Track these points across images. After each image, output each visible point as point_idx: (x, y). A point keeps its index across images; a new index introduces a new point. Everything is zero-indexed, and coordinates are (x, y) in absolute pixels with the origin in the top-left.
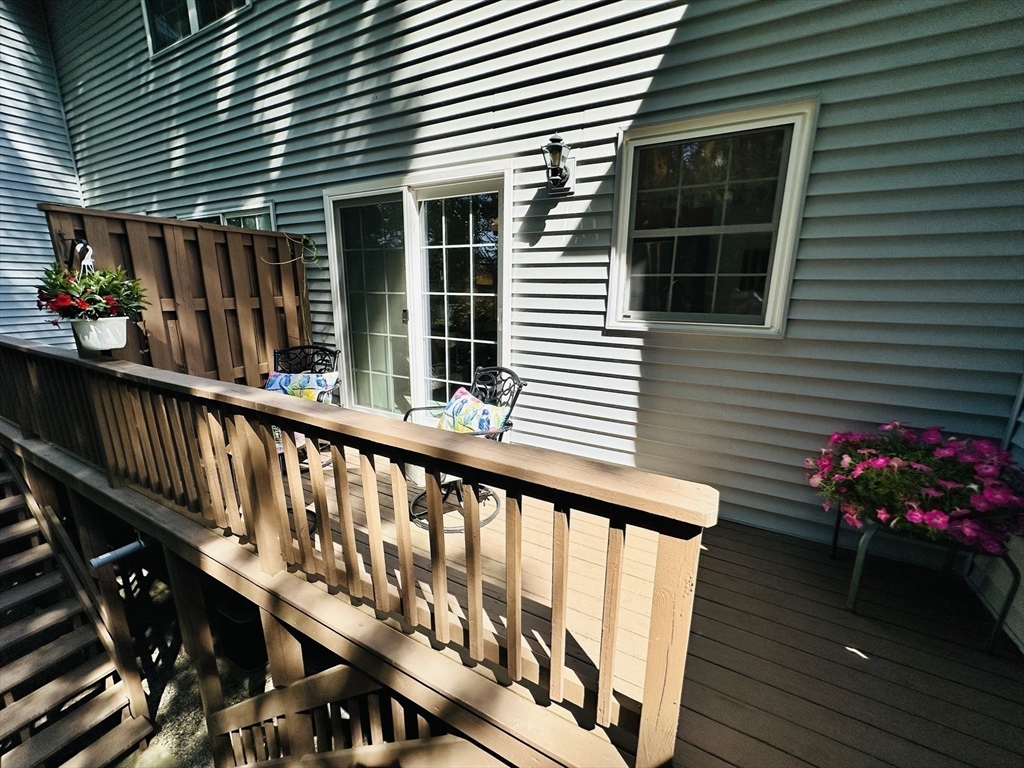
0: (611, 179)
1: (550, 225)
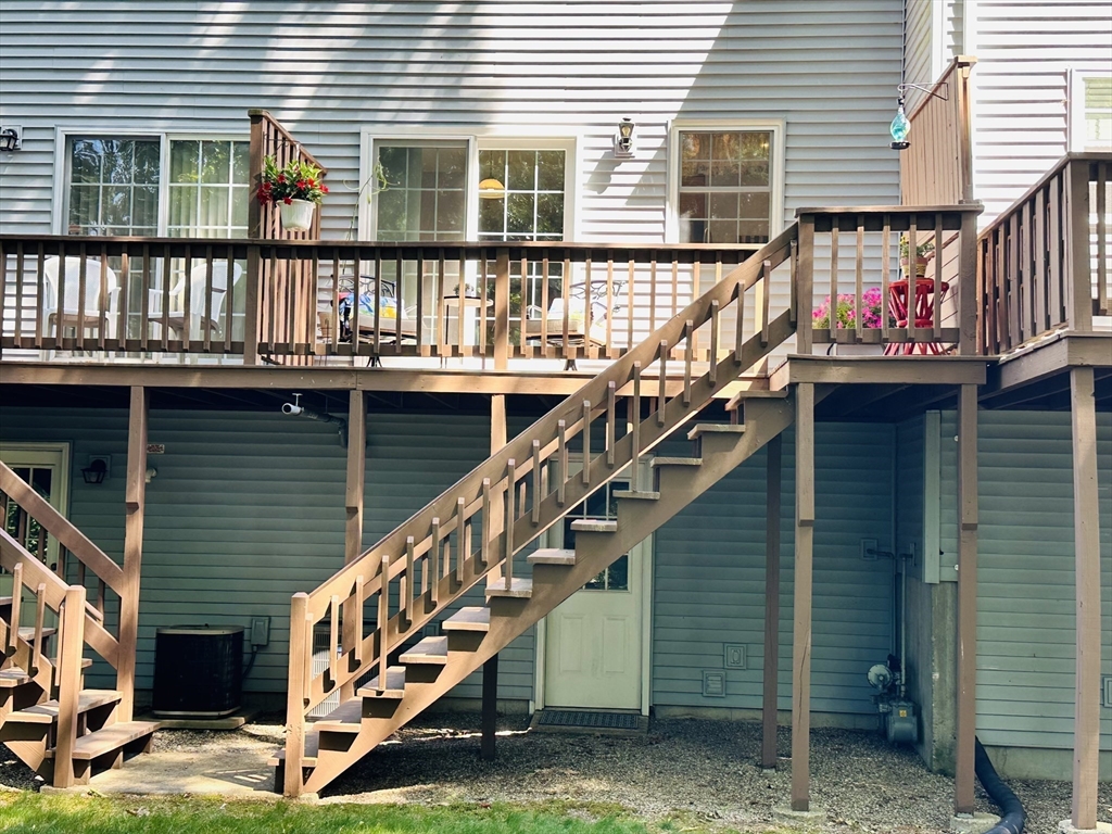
1: (615, 179)
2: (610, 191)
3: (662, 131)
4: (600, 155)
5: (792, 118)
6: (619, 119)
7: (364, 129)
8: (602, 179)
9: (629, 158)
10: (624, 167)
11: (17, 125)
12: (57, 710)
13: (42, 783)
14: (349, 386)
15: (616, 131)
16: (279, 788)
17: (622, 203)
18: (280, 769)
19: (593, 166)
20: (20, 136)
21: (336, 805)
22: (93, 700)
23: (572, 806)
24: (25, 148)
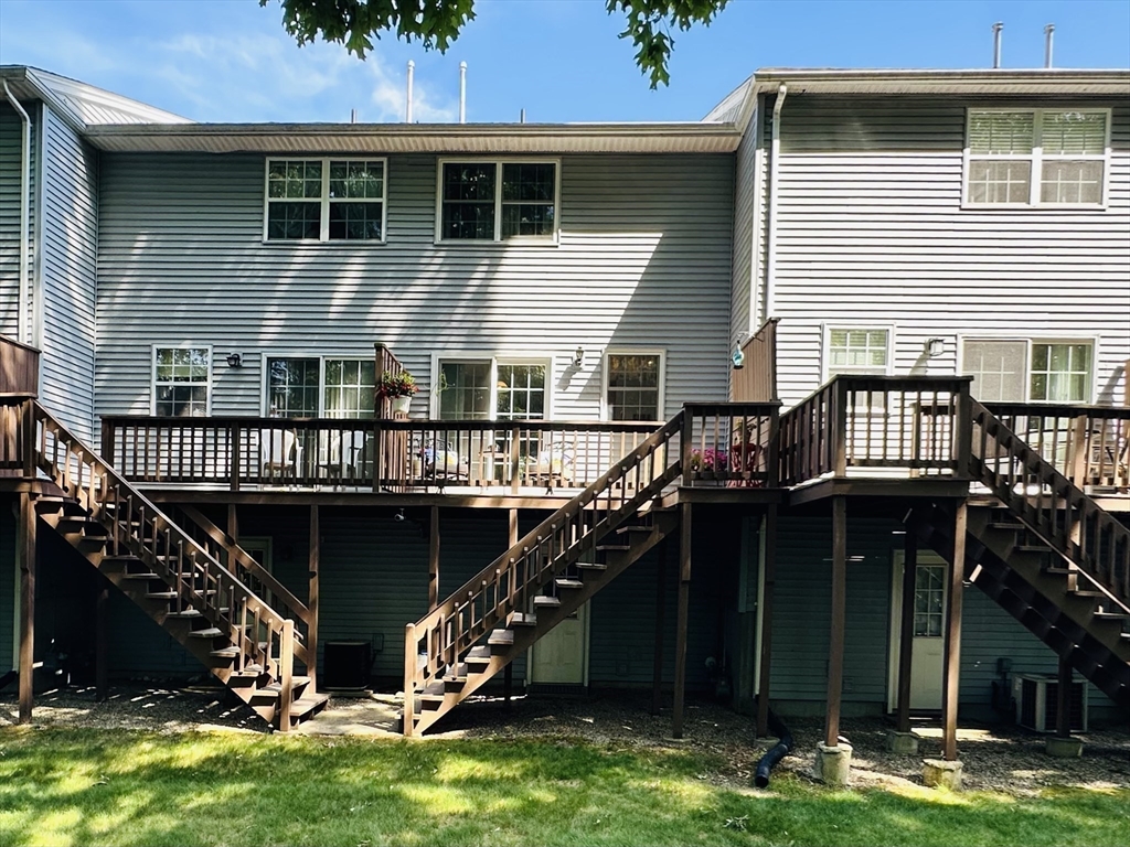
0: (600, 365)
1: (572, 382)
2: (569, 389)
3: (599, 354)
4: (564, 368)
5: (670, 348)
6: (576, 347)
7: (433, 353)
8: (565, 383)
9: (580, 370)
10: (578, 375)
11: (240, 351)
12: (280, 689)
13: (273, 729)
14: (430, 504)
15: (574, 355)
16: (401, 730)
17: (577, 396)
18: (401, 722)
19: (560, 375)
20: (242, 358)
21: (433, 740)
22: (297, 682)
23: (558, 739)
24: (245, 365)
